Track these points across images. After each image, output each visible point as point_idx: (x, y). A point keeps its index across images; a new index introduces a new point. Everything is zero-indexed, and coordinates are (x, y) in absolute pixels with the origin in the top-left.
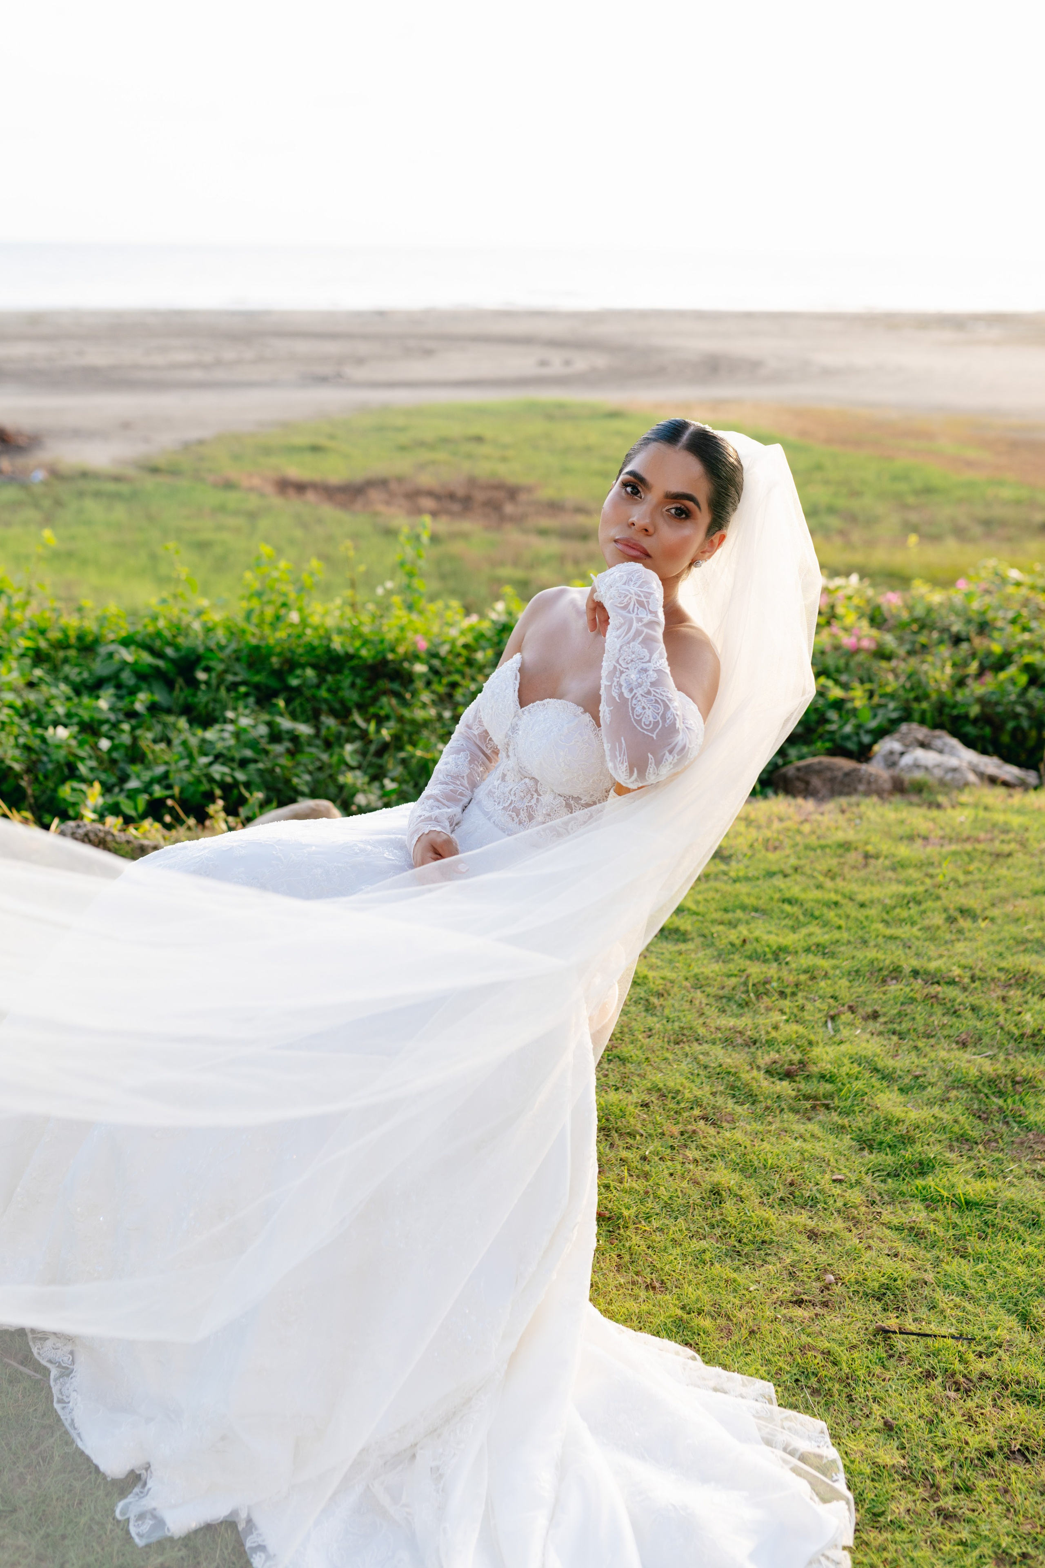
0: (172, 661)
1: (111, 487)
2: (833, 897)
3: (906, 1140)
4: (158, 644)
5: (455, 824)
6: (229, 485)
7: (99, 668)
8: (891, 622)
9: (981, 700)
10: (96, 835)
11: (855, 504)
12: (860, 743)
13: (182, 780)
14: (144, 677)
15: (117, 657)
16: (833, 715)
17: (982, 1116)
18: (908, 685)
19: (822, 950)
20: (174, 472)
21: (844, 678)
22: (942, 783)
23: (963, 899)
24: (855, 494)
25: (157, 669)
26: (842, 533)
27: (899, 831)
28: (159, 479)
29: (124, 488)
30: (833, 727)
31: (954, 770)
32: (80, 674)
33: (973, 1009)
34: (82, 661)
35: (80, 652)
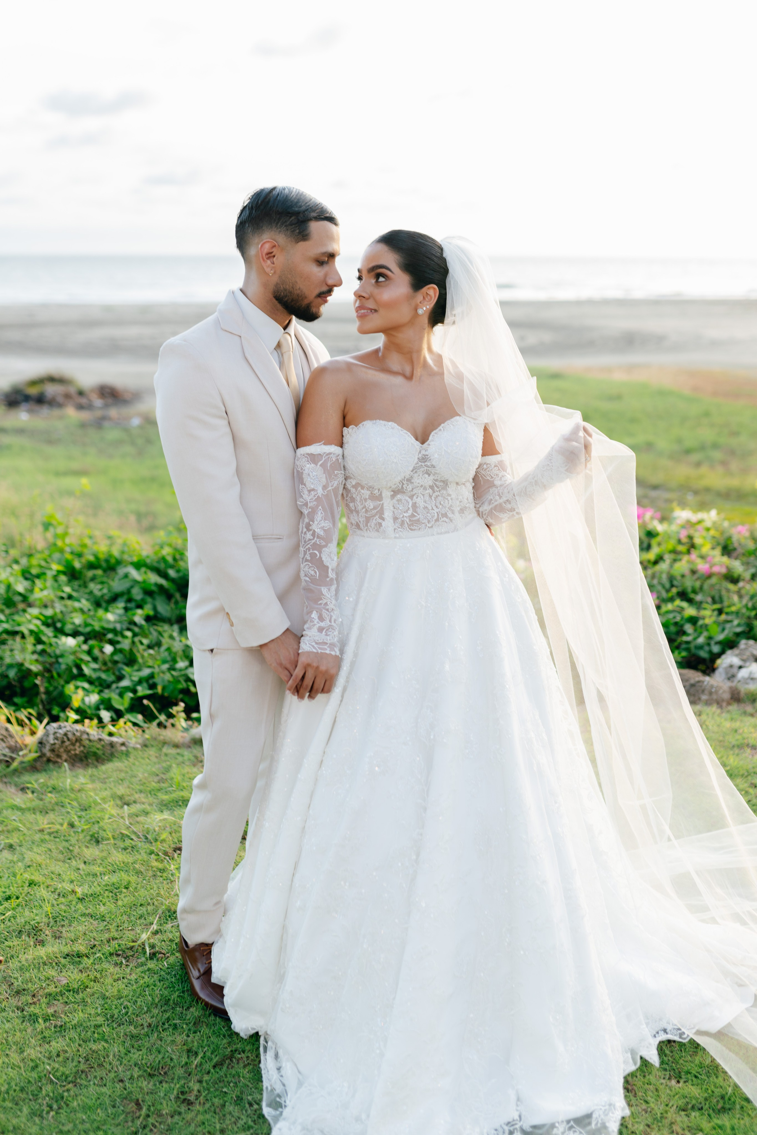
0: (173, 580)
4: (162, 566)
7: (117, 585)
8: (740, 550)
10: (74, 734)
12: (710, 652)
13: (163, 680)
14: (150, 593)
15: (130, 577)
16: (688, 628)
18: (750, 605)
21: (699, 598)
24: (735, 434)
25: (161, 587)
26: (724, 463)
27: (732, 739)
30: (689, 638)
32: (100, 590)
34: (105, 579)
35: (105, 571)
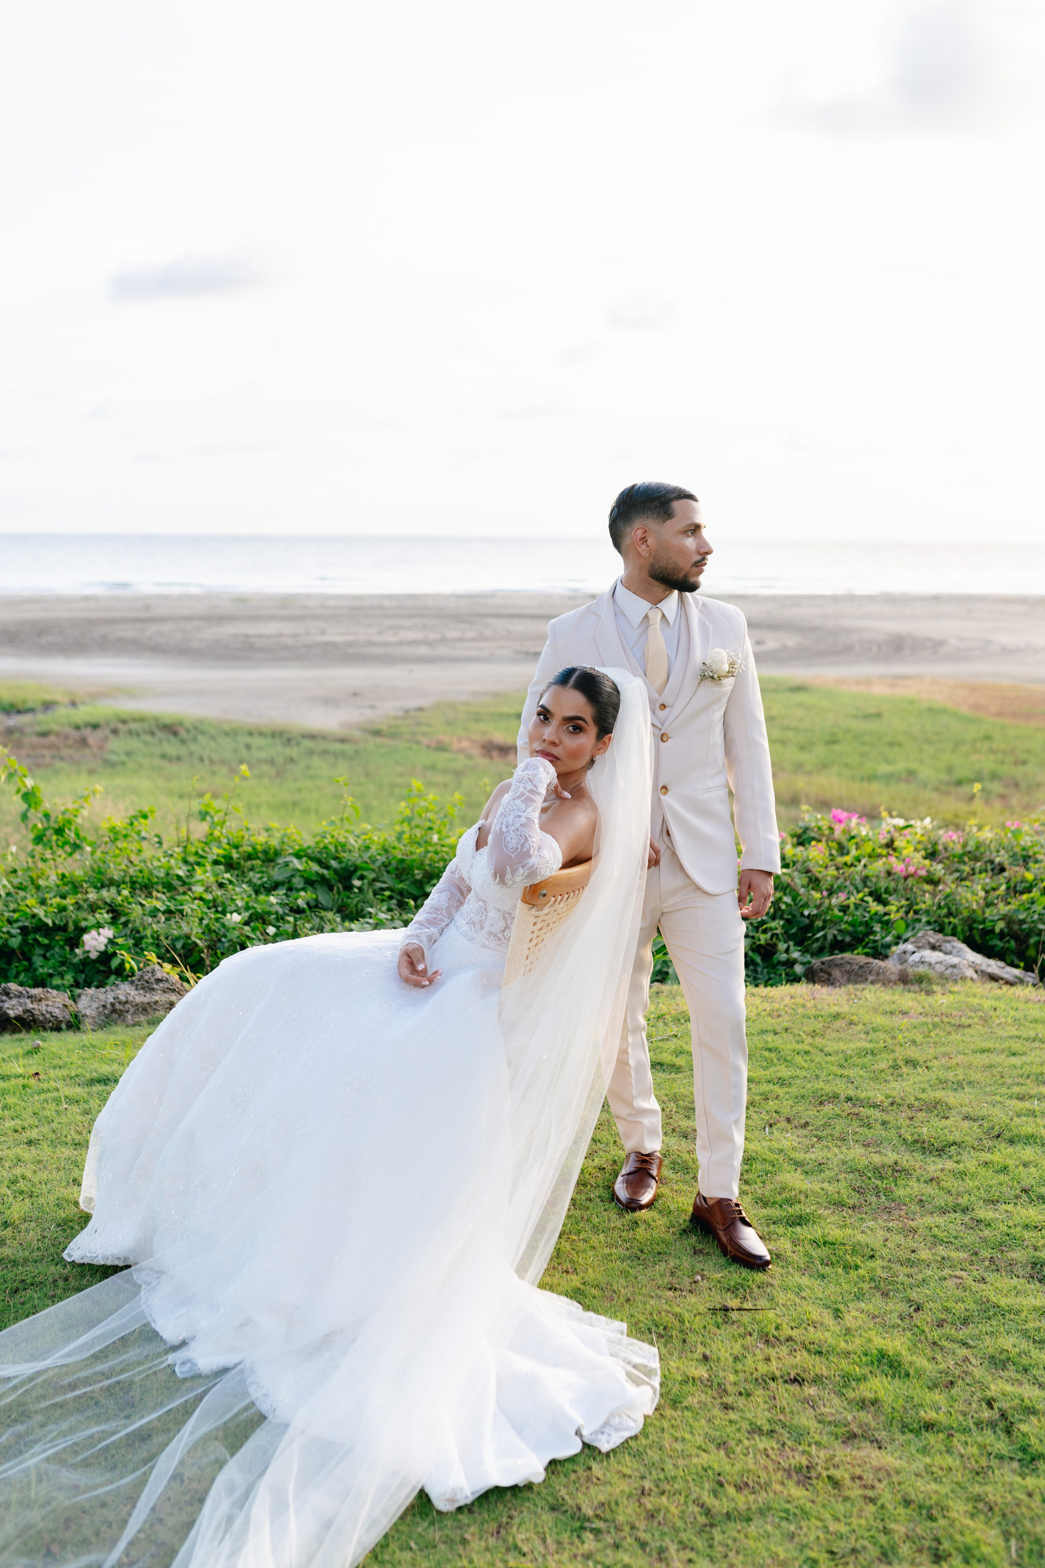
0: (336, 871)
1: (338, 746)
2: (807, 1048)
3: (790, 1202)
4: (323, 857)
5: (432, 941)
6: (441, 747)
7: (277, 874)
8: (943, 855)
9: (1004, 918)
11: (1018, 772)
14: (310, 883)
15: (291, 865)
16: (877, 928)
17: (860, 1191)
18: (941, 904)
19: (782, 1082)
20: (393, 735)
22: (941, 976)
23: (912, 1053)
25: (322, 877)
26: (1002, 797)
27: (885, 1008)
28: (379, 740)
29: (348, 748)
30: (878, 937)
31: (954, 966)
32: (260, 878)
33: (884, 1123)
34: (264, 869)
35: (263, 862)
